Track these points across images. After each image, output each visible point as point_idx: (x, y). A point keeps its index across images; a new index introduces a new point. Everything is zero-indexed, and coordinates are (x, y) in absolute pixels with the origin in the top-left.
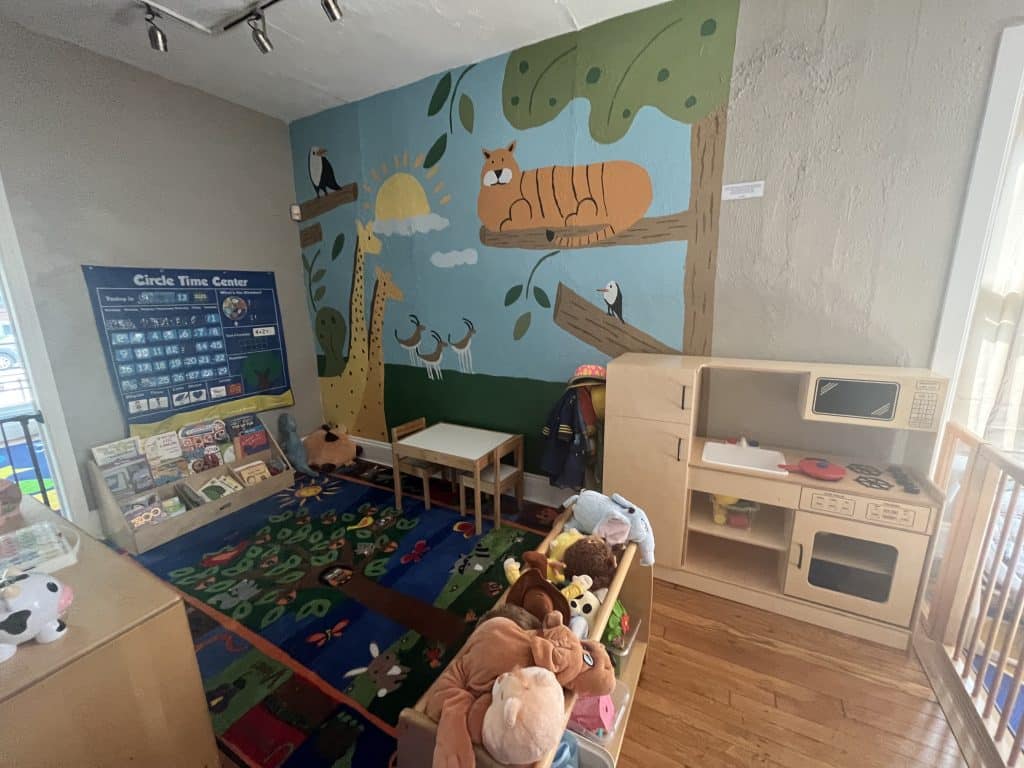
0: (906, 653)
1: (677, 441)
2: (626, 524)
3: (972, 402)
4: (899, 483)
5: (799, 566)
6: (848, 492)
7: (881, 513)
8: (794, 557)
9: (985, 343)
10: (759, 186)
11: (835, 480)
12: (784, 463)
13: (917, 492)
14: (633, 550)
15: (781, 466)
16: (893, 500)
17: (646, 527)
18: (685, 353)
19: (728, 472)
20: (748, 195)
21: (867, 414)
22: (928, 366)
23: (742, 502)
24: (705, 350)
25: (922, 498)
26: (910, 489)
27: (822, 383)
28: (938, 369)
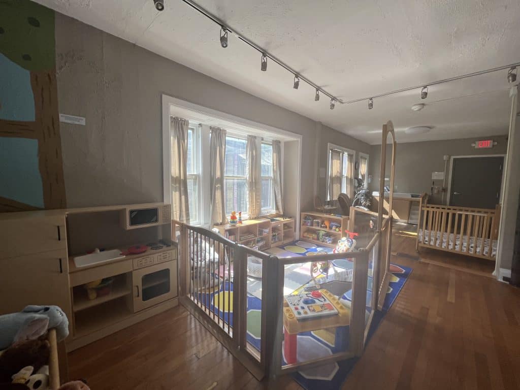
0: (179, 305)
1: (59, 261)
2: (46, 319)
3: (175, 213)
4: (164, 245)
5: (138, 296)
6: (151, 254)
7: (162, 258)
8: (135, 293)
9: (173, 192)
10: (83, 120)
11: (144, 252)
12: (121, 253)
13: (170, 246)
14: (54, 333)
15: (121, 254)
16: (165, 251)
17: (61, 313)
18: (46, 208)
19: (94, 268)
20: (77, 123)
21: (149, 222)
22: (163, 201)
23: (104, 281)
24: (62, 205)
25: (172, 247)
26: (168, 246)
27: (131, 212)
28: (166, 202)
